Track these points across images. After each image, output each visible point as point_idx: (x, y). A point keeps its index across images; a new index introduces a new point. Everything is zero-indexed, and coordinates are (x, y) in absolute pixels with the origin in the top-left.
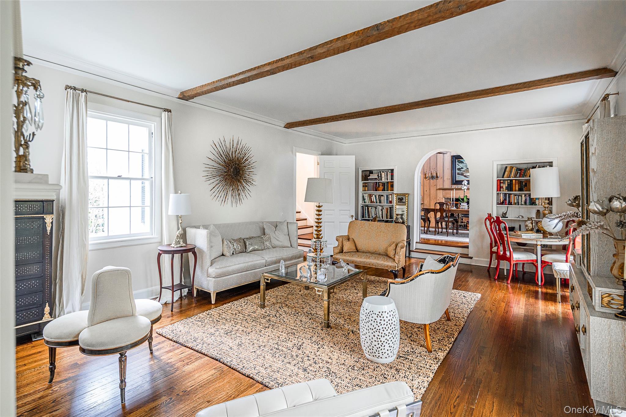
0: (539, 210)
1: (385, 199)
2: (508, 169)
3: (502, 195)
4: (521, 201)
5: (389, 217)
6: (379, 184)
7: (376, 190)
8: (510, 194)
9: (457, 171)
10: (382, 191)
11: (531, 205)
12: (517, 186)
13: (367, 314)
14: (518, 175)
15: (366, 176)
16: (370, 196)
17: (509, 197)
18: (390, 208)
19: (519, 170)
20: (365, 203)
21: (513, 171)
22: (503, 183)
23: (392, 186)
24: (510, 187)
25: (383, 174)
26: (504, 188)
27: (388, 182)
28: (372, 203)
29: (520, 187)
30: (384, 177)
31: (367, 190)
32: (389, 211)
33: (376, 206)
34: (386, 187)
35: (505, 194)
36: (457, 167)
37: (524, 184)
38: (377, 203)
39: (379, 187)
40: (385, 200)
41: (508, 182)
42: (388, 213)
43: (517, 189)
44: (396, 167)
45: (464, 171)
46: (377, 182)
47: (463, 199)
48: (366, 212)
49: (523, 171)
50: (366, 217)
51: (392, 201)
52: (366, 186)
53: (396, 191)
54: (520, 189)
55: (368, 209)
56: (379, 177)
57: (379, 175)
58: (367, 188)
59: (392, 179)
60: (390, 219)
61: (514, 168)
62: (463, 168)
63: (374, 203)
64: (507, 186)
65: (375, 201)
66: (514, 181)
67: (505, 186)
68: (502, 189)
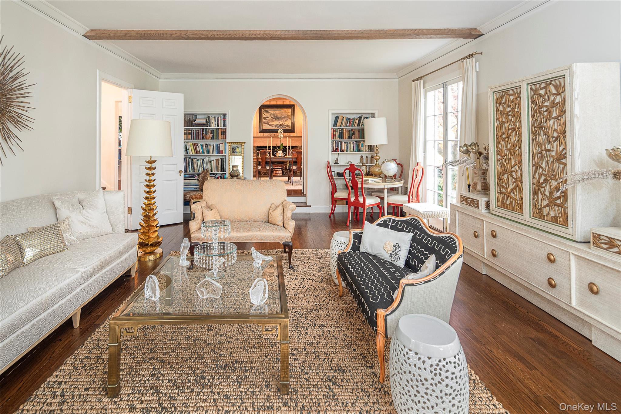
0: (362, 156)
1: (215, 148)
2: (340, 119)
3: (335, 143)
4: (350, 149)
5: (220, 169)
6: (206, 130)
7: (203, 138)
8: (341, 142)
9: (263, 120)
10: (211, 139)
11: (357, 152)
12: (347, 134)
13: (435, 367)
14: (348, 124)
15: (189, 120)
16: (195, 145)
17: (341, 145)
18: (222, 159)
19: (348, 120)
20: (187, 154)
21: (344, 120)
22: (335, 131)
23: (224, 133)
24: (341, 136)
25: (212, 120)
26: (337, 136)
27: (219, 128)
28: (197, 154)
29: (349, 136)
30: (214, 123)
31: (190, 138)
32: (220, 162)
33: (203, 157)
34: (215, 134)
35: (337, 142)
36: (264, 116)
37: (352, 132)
38: (204, 153)
39: (206, 134)
40: (215, 150)
41: (340, 131)
42: (218, 164)
43: (347, 137)
44: (229, 111)
45: (270, 120)
46: (203, 129)
47: (279, 147)
48: (189, 165)
49: (352, 121)
50: (190, 171)
51: (224, 151)
52: (189, 133)
53: (229, 139)
54: (349, 138)
55: (192, 160)
56: (207, 123)
57: (208, 121)
58: (190, 135)
59: (224, 125)
60: (222, 171)
61: (345, 118)
62: (268, 117)
63: (200, 154)
64: (339, 134)
65: (201, 151)
66: (344, 130)
67: (337, 134)
68: (334, 137)
